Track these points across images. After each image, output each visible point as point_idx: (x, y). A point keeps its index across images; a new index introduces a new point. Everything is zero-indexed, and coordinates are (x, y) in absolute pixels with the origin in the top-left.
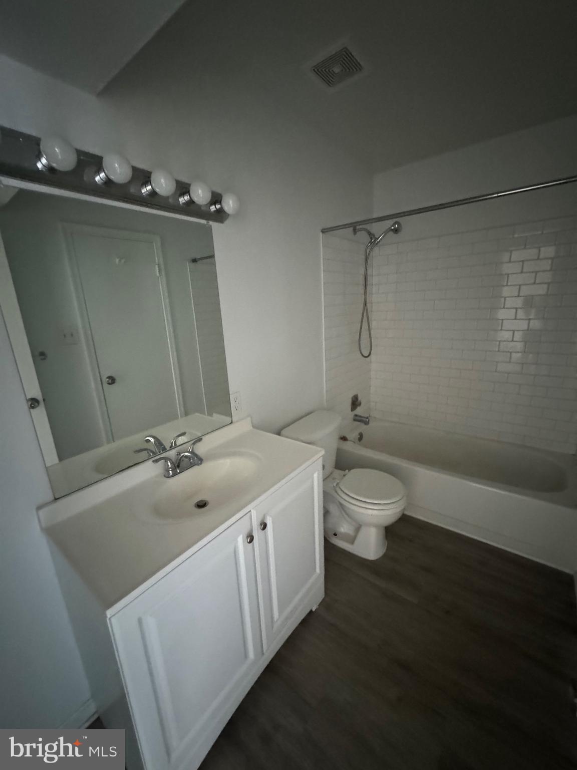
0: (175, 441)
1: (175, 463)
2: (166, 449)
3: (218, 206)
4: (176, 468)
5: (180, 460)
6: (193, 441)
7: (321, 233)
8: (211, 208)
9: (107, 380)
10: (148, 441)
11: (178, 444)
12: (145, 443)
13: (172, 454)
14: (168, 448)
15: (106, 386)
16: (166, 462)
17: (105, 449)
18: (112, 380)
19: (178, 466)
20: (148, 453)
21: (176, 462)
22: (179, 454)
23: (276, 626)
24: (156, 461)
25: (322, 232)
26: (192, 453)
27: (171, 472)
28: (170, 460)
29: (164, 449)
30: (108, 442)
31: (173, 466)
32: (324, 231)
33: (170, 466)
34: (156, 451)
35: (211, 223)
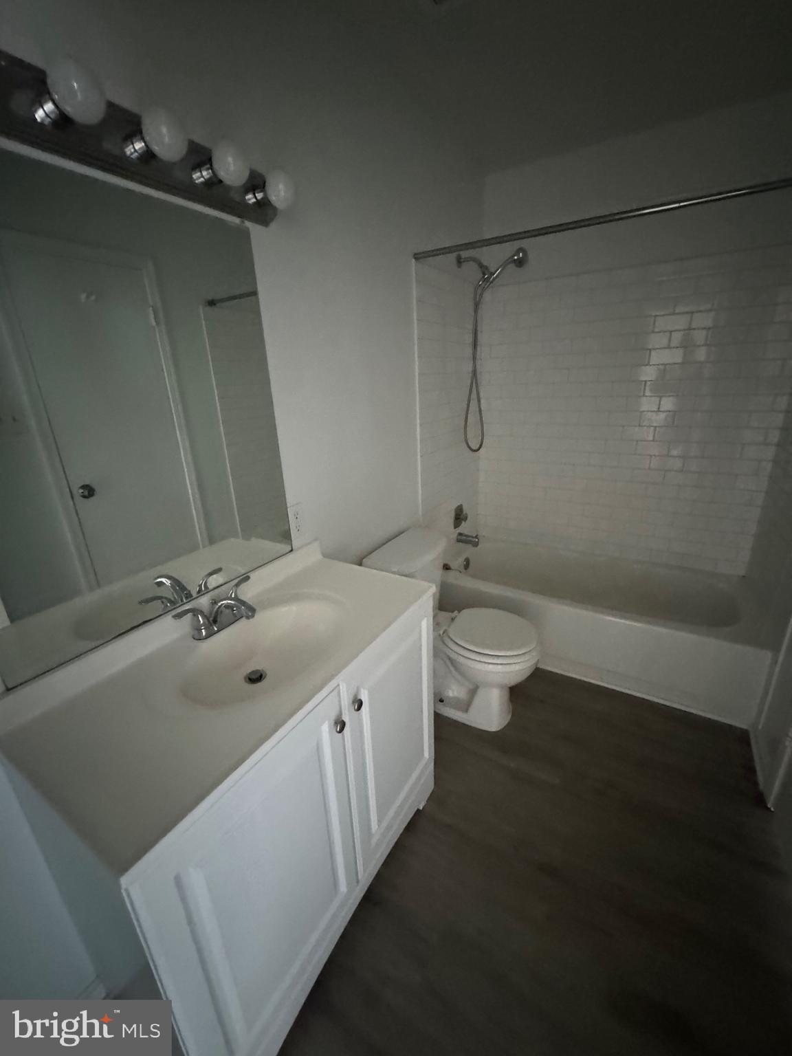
0: (206, 583)
1: (208, 615)
2: (192, 596)
3: (260, 196)
4: (211, 625)
5: (217, 612)
6: (236, 581)
7: (414, 260)
8: (247, 197)
9: (81, 491)
10: (161, 584)
11: (210, 587)
12: (156, 586)
13: (204, 602)
14: (194, 595)
15: (78, 499)
16: (194, 615)
17: (88, 600)
18: (89, 491)
19: (215, 621)
20: (163, 602)
21: (211, 614)
22: (215, 602)
23: (374, 841)
24: (179, 616)
25: (415, 258)
26: (236, 599)
27: (203, 631)
28: (202, 613)
29: (189, 596)
30: (91, 589)
31: (206, 621)
32: (417, 257)
33: (202, 622)
34: (175, 598)
35: (248, 224)
